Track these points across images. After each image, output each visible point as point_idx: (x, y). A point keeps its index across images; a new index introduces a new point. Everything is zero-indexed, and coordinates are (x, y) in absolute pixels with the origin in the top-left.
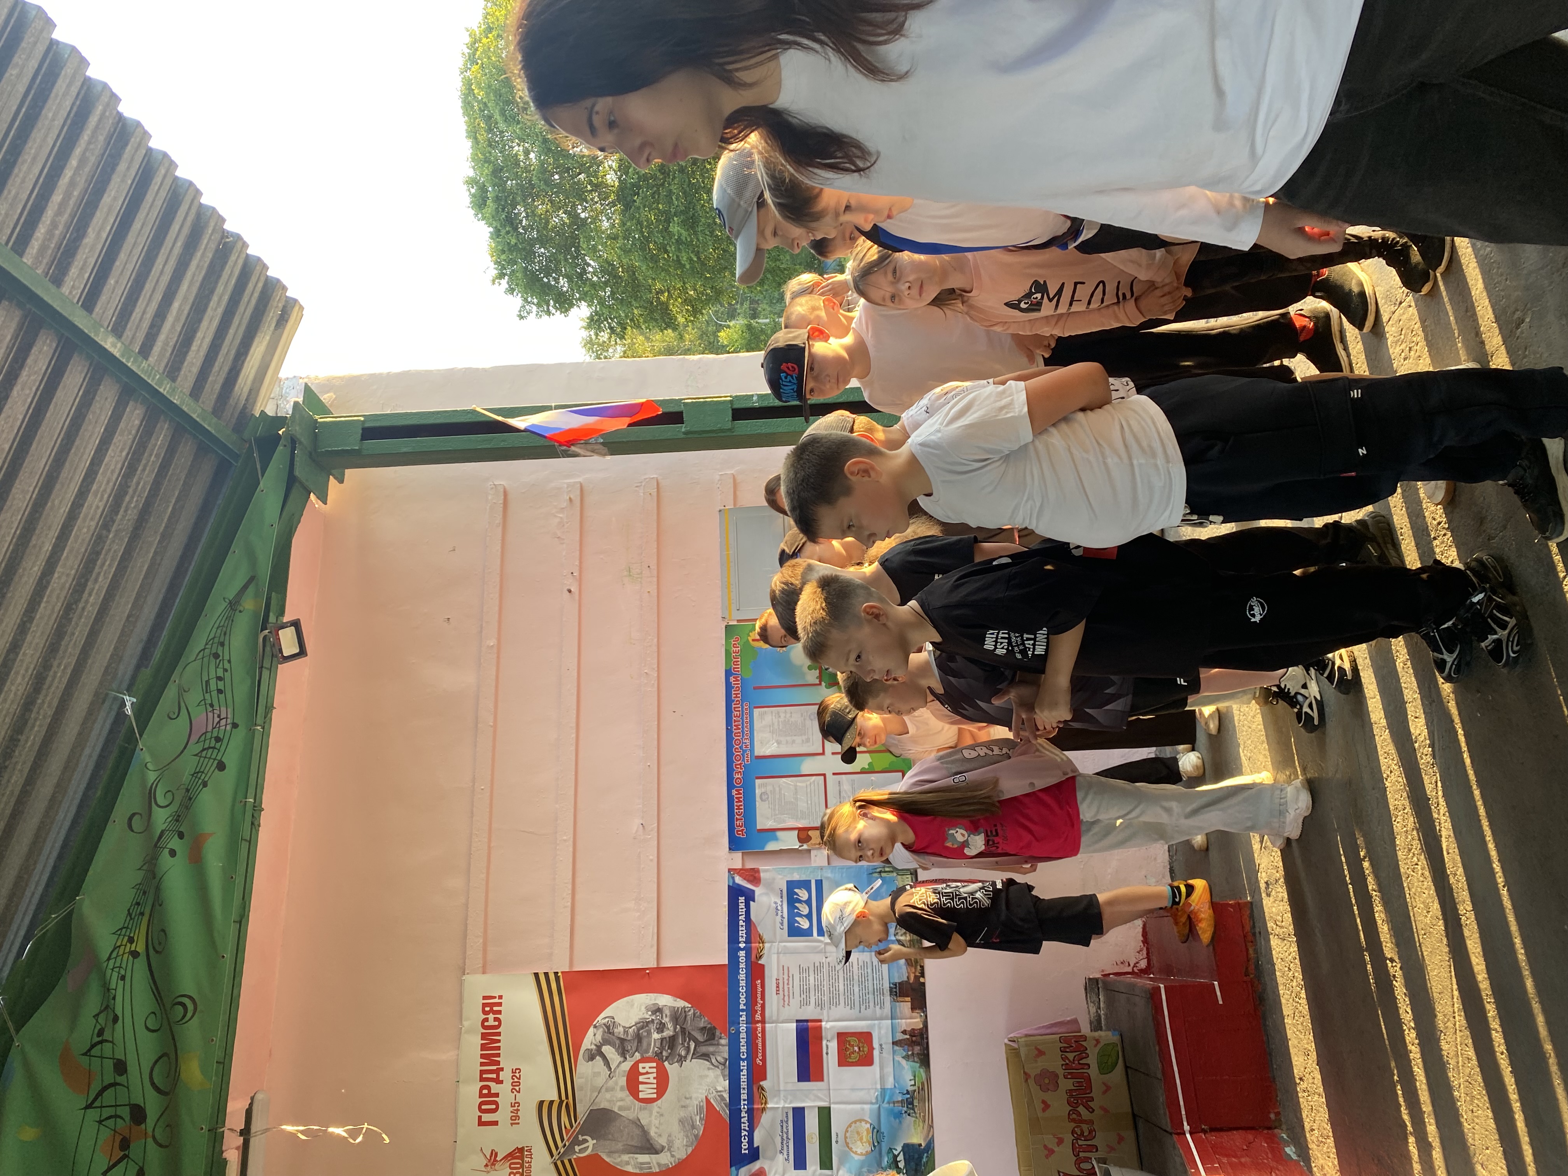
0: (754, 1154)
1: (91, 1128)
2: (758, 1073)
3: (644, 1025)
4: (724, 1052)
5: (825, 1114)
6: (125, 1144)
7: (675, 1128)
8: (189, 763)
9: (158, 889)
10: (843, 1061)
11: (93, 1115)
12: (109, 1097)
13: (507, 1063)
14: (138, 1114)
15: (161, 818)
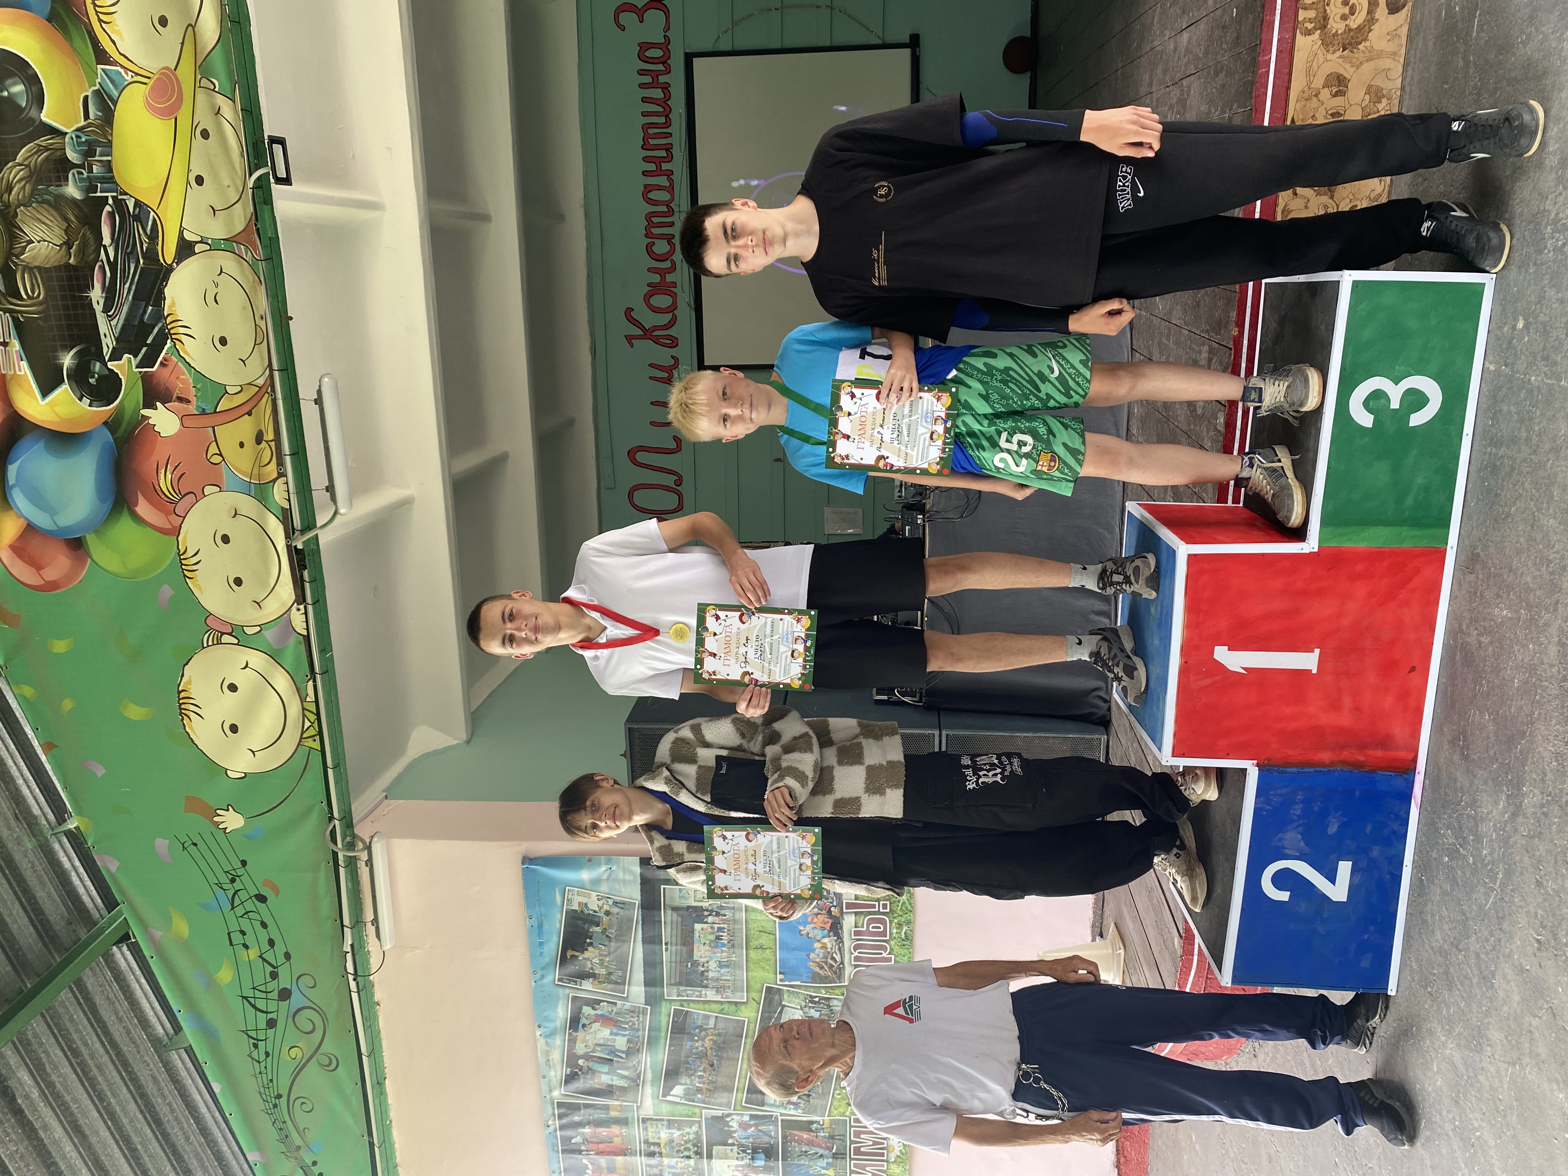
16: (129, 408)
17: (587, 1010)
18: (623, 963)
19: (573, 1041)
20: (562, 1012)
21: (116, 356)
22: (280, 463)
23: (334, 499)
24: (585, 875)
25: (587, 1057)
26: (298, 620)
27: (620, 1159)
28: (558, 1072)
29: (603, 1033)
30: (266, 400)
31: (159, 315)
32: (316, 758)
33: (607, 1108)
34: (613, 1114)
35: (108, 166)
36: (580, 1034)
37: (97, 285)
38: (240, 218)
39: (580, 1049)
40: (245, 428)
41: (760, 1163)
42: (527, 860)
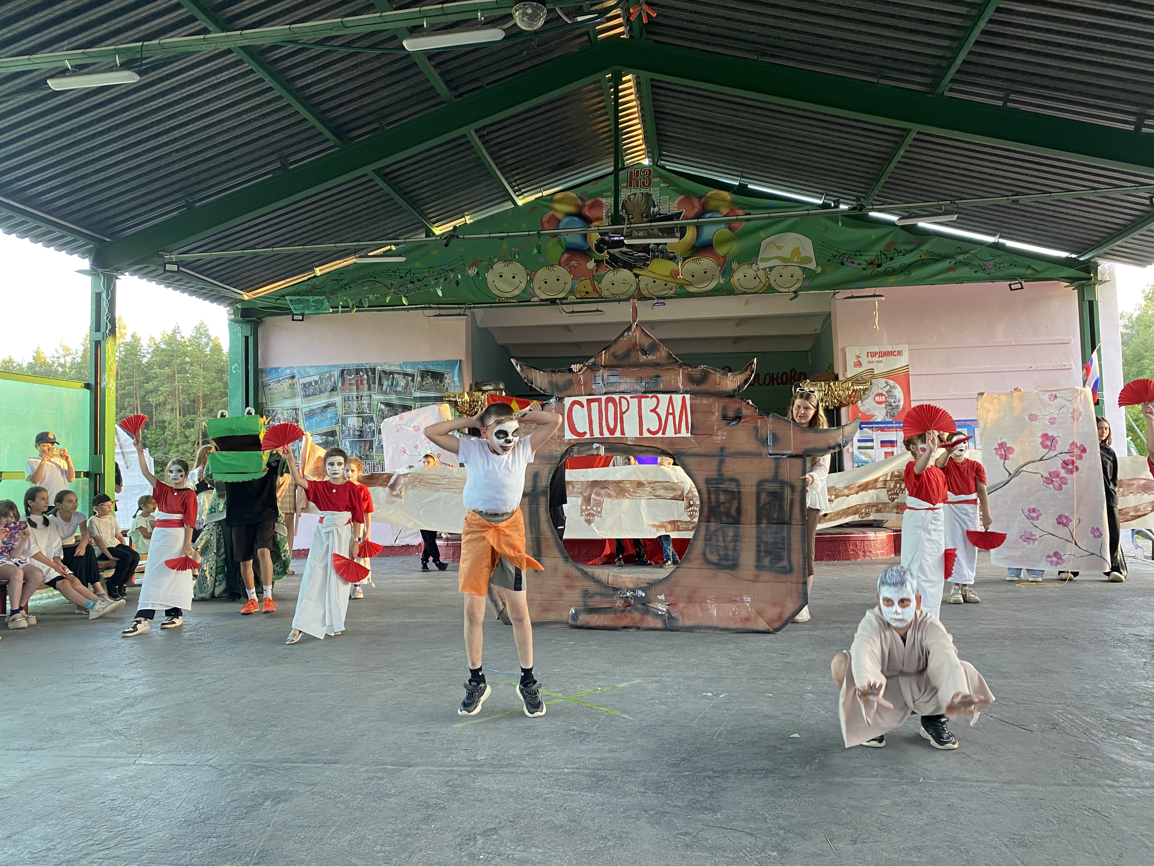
0: (861, 428)
1: (875, 254)
2: (882, 429)
3: (895, 398)
4: (888, 420)
5: (872, 448)
6: (872, 263)
7: (867, 407)
8: (976, 262)
9: (940, 260)
10: (886, 453)
11: (879, 253)
12: (883, 257)
13: (884, 359)
14: (879, 266)
15: (960, 257)
16: (595, 255)
17: (410, 378)
18: (427, 390)
19: (399, 374)
20: (409, 370)
21: (608, 253)
22: (580, 298)
23: (570, 312)
24: (456, 379)
25: (393, 378)
26: (536, 299)
27: (355, 387)
28: (387, 368)
29: (402, 383)
30: (597, 296)
31: (620, 267)
32: (493, 301)
33: (374, 383)
34: (372, 386)
35: (658, 257)
36: (401, 376)
37: (627, 250)
38: (645, 293)
39: (396, 376)
40: (590, 289)
41: (357, 433)
42: (460, 361)
